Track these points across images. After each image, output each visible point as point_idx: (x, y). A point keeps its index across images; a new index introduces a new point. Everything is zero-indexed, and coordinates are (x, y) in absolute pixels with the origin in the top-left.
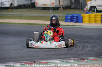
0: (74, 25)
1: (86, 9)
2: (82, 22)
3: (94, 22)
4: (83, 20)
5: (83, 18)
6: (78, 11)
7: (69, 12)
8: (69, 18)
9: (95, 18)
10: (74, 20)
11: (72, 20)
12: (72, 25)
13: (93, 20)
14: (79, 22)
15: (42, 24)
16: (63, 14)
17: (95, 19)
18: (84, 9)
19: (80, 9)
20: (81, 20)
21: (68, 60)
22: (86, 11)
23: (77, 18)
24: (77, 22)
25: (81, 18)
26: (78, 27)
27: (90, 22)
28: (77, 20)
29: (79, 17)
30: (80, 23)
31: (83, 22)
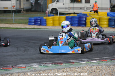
0: (40, 28)
1: (48, 12)
2: (45, 25)
3: (58, 25)
4: (47, 22)
5: (47, 20)
6: (39, 14)
7: (30, 15)
8: (33, 21)
9: (59, 20)
10: (37, 23)
11: (35, 23)
12: (38, 28)
13: (57, 22)
14: (42, 25)
15: (7, 28)
16: (24, 17)
17: (59, 22)
18: (46, 12)
19: (40, 11)
20: (45, 23)
21: (46, 64)
22: (48, 14)
23: (41, 21)
24: (40, 25)
25: (45, 21)
26: (44, 30)
27: (54, 24)
28: (41, 22)
29: (43, 20)
30: (44, 25)
31: (47, 25)
